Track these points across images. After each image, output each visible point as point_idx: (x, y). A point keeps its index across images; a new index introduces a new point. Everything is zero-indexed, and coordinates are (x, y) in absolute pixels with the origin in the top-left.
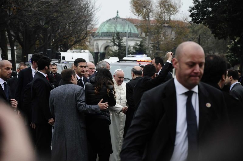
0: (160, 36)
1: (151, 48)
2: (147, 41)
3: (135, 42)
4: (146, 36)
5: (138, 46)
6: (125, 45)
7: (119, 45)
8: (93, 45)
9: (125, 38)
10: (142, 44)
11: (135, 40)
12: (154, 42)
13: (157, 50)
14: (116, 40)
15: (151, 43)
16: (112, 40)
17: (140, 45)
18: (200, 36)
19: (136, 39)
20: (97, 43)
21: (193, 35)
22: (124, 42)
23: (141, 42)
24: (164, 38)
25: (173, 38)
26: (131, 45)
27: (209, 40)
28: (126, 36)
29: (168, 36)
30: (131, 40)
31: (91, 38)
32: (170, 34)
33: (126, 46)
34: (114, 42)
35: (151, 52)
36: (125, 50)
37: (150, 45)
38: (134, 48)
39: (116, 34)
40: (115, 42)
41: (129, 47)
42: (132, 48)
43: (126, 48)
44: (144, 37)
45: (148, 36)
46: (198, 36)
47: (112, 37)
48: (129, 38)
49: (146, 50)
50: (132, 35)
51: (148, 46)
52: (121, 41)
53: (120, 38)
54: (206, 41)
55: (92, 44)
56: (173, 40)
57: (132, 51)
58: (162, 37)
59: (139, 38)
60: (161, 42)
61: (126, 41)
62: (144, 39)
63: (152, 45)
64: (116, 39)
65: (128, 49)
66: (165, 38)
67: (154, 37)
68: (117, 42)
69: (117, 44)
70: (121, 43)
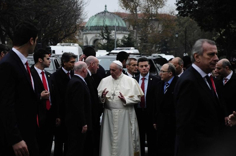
0: (148, 29)
1: (139, 41)
2: (135, 34)
3: (123, 35)
4: (134, 29)
5: (126, 39)
6: (113, 38)
7: (108, 39)
8: (83, 39)
9: (114, 31)
10: (131, 37)
12: (142, 35)
13: (145, 43)
14: (104, 34)
15: (138, 36)
16: (101, 34)
17: (128, 38)
18: (186, 29)
19: (124, 32)
20: (86, 37)
21: (179, 28)
22: (112, 35)
23: (129, 35)
24: (151, 31)
25: (160, 31)
26: (119, 39)
27: (195, 32)
28: (114, 30)
29: (155, 29)
30: (120, 33)
31: (80, 32)
32: (157, 27)
33: (114, 40)
34: (103, 36)
35: (139, 45)
36: (114, 43)
37: (138, 38)
38: (122, 41)
39: (105, 28)
42: (120, 41)
43: (114, 42)
45: (136, 29)
46: (184, 29)
47: (101, 31)
48: (117, 31)
49: (135, 43)
50: (120, 29)
51: (136, 39)
52: (110, 35)
53: (109, 32)
54: (192, 34)
55: (81, 38)
56: (160, 32)
57: (120, 44)
58: (149, 30)
59: (127, 31)
60: (149, 35)
61: (114, 35)
62: (132, 32)
63: (140, 37)
64: (105, 32)
65: (117, 42)
66: (153, 31)
67: (141, 30)
68: (106, 35)
69: (106, 37)
70: (110, 37)
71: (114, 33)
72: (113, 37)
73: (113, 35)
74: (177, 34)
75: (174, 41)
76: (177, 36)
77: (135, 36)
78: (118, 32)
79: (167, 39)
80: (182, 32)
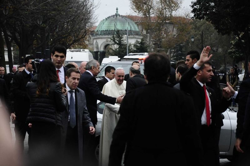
0: (162, 33)
1: (153, 46)
2: (148, 38)
3: (136, 40)
4: (147, 33)
5: (139, 43)
6: (125, 43)
7: (120, 44)
8: (93, 44)
9: (126, 36)
10: (143, 42)
11: (135, 38)
12: (156, 39)
13: (159, 47)
15: (152, 41)
16: (112, 39)
17: (141, 43)
18: (202, 32)
19: (137, 37)
20: (96, 42)
21: (195, 31)
23: (142, 40)
24: (165, 35)
25: (175, 35)
26: (131, 43)
27: (212, 36)
28: (126, 34)
29: (170, 33)
30: (132, 38)
31: (90, 37)
32: (171, 31)
33: (126, 45)
35: (152, 50)
36: (126, 49)
37: (151, 42)
38: (135, 46)
39: (116, 32)
40: (115, 40)
41: (130, 45)
42: (133, 46)
43: (126, 47)
44: (145, 35)
45: (149, 33)
46: (201, 32)
47: (112, 36)
48: (129, 36)
49: (148, 48)
50: (132, 33)
52: (122, 40)
53: (121, 36)
54: (209, 38)
55: (91, 43)
56: (175, 37)
57: (133, 49)
58: (163, 34)
59: (140, 35)
60: (163, 40)
62: (145, 37)
63: (153, 42)
64: (116, 37)
65: (129, 47)
66: (167, 36)
67: (155, 34)
68: (117, 40)
69: (118, 42)
70: (122, 42)
71: (126, 38)
72: (125, 41)
73: (125, 40)
74: (193, 38)
75: (190, 45)
76: (193, 40)
77: (148, 40)
78: (131, 36)
79: (182, 43)
80: (198, 36)
